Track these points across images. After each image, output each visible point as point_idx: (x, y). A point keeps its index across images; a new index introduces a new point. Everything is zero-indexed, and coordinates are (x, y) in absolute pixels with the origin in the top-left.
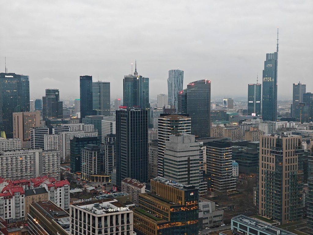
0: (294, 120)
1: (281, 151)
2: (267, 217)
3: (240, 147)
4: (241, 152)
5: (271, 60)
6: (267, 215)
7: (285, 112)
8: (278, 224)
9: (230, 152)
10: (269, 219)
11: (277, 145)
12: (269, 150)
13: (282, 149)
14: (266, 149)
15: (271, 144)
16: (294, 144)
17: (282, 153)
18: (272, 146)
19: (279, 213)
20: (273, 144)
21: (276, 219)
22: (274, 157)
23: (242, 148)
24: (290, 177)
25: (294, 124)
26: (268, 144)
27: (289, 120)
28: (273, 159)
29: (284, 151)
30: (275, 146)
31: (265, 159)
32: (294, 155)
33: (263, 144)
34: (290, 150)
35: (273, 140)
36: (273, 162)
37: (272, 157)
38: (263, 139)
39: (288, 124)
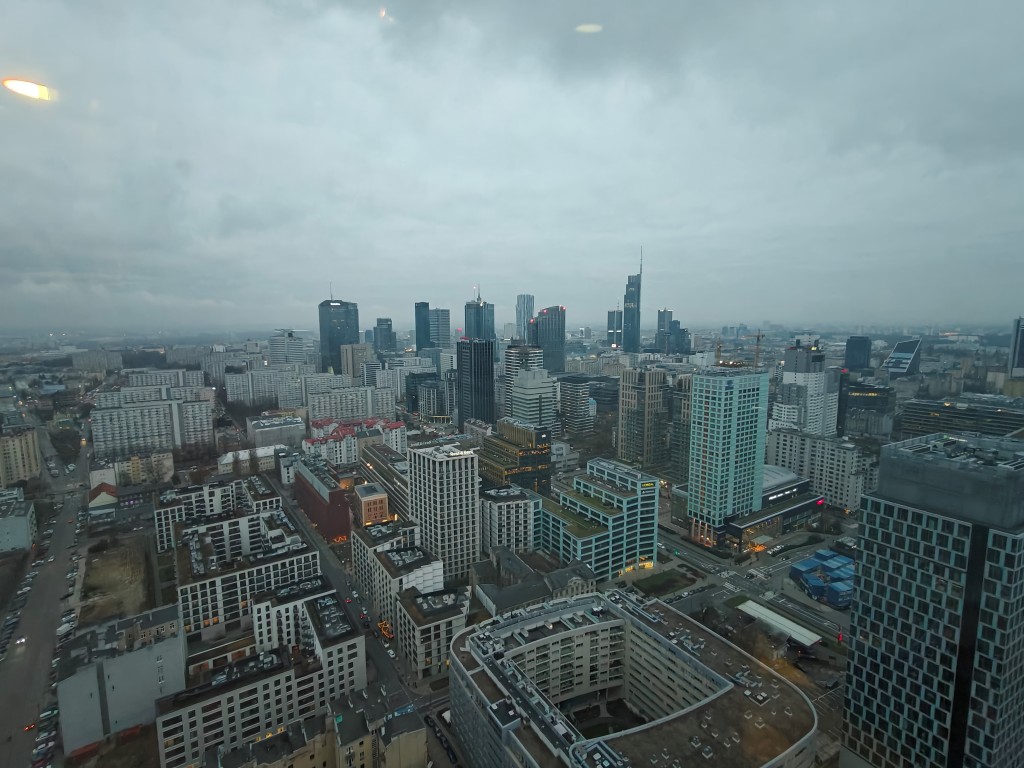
0: (658, 352)
1: (644, 387)
3: (598, 382)
5: (633, 283)
6: (627, 458)
7: (649, 342)
8: (639, 467)
9: (588, 388)
10: (629, 461)
12: (631, 385)
13: (645, 384)
14: (628, 384)
15: (632, 379)
16: (658, 379)
17: (644, 389)
19: (640, 455)
20: (635, 379)
21: (636, 461)
22: (636, 393)
23: (601, 384)
24: (653, 415)
25: (659, 356)
26: (629, 378)
27: (653, 352)
28: (635, 395)
29: (647, 386)
30: (637, 381)
31: (626, 396)
32: (658, 391)
33: (624, 379)
34: (654, 385)
35: (636, 374)
37: (633, 393)
38: (624, 374)
39: (652, 356)
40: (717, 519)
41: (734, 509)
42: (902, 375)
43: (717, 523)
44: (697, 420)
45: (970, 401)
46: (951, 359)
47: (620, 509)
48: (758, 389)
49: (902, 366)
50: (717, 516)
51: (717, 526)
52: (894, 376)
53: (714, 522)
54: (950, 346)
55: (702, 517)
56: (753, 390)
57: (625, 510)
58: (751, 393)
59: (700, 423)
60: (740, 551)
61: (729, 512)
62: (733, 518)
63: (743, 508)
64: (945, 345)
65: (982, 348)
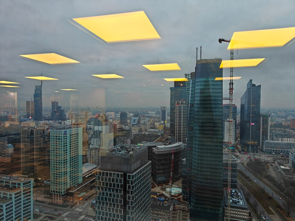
1: (33, 136)
2: (26, 172)
3: (15, 136)
4: (16, 139)
5: (38, 89)
6: (26, 171)
8: (32, 175)
9: (6, 139)
10: (27, 173)
11: (31, 133)
12: (26, 136)
13: (33, 135)
14: (25, 136)
15: (27, 133)
16: (40, 132)
17: (33, 137)
18: (28, 134)
19: (32, 169)
20: (29, 133)
21: (31, 172)
22: (29, 140)
23: (16, 137)
24: (39, 149)
25: (51, 122)
26: (26, 133)
28: (29, 141)
30: (29, 134)
31: (24, 141)
32: (40, 138)
33: (23, 134)
34: (38, 136)
35: (29, 131)
36: (29, 143)
37: (28, 140)
38: (23, 131)
40: (63, 191)
41: (70, 185)
42: (135, 124)
43: (63, 192)
44: (53, 149)
45: (149, 132)
46: (148, 119)
47: (11, 198)
48: (78, 134)
49: (135, 122)
50: (63, 189)
51: (63, 194)
52: (133, 125)
53: (62, 193)
54: (149, 115)
55: (57, 192)
56: (76, 134)
57: (13, 199)
58: (75, 135)
59: (54, 150)
60: (73, 202)
61: (68, 186)
62: (70, 189)
63: (74, 183)
64: (148, 115)
65: (156, 115)
